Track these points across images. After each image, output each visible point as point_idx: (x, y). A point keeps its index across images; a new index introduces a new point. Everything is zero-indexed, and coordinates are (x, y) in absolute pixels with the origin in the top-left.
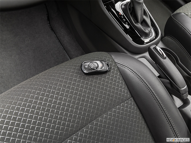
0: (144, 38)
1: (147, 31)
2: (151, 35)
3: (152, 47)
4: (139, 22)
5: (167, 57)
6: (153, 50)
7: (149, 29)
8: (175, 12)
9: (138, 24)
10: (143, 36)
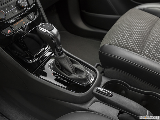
0: (84, 84)
1: (84, 77)
2: (90, 78)
3: (95, 91)
4: (72, 73)
5: (113, 93)
6: (97, 93)
7: (85, 74)
8: (101, 46)
9: (72, 75)
10: (83, 83)
